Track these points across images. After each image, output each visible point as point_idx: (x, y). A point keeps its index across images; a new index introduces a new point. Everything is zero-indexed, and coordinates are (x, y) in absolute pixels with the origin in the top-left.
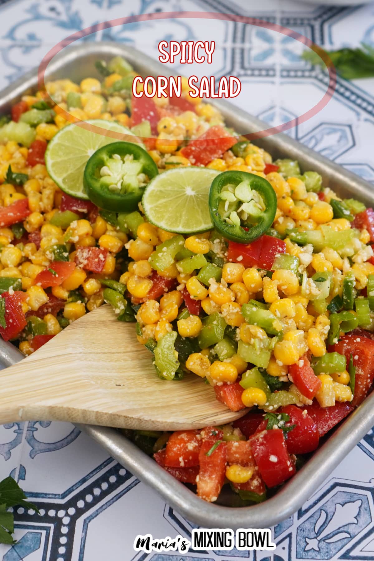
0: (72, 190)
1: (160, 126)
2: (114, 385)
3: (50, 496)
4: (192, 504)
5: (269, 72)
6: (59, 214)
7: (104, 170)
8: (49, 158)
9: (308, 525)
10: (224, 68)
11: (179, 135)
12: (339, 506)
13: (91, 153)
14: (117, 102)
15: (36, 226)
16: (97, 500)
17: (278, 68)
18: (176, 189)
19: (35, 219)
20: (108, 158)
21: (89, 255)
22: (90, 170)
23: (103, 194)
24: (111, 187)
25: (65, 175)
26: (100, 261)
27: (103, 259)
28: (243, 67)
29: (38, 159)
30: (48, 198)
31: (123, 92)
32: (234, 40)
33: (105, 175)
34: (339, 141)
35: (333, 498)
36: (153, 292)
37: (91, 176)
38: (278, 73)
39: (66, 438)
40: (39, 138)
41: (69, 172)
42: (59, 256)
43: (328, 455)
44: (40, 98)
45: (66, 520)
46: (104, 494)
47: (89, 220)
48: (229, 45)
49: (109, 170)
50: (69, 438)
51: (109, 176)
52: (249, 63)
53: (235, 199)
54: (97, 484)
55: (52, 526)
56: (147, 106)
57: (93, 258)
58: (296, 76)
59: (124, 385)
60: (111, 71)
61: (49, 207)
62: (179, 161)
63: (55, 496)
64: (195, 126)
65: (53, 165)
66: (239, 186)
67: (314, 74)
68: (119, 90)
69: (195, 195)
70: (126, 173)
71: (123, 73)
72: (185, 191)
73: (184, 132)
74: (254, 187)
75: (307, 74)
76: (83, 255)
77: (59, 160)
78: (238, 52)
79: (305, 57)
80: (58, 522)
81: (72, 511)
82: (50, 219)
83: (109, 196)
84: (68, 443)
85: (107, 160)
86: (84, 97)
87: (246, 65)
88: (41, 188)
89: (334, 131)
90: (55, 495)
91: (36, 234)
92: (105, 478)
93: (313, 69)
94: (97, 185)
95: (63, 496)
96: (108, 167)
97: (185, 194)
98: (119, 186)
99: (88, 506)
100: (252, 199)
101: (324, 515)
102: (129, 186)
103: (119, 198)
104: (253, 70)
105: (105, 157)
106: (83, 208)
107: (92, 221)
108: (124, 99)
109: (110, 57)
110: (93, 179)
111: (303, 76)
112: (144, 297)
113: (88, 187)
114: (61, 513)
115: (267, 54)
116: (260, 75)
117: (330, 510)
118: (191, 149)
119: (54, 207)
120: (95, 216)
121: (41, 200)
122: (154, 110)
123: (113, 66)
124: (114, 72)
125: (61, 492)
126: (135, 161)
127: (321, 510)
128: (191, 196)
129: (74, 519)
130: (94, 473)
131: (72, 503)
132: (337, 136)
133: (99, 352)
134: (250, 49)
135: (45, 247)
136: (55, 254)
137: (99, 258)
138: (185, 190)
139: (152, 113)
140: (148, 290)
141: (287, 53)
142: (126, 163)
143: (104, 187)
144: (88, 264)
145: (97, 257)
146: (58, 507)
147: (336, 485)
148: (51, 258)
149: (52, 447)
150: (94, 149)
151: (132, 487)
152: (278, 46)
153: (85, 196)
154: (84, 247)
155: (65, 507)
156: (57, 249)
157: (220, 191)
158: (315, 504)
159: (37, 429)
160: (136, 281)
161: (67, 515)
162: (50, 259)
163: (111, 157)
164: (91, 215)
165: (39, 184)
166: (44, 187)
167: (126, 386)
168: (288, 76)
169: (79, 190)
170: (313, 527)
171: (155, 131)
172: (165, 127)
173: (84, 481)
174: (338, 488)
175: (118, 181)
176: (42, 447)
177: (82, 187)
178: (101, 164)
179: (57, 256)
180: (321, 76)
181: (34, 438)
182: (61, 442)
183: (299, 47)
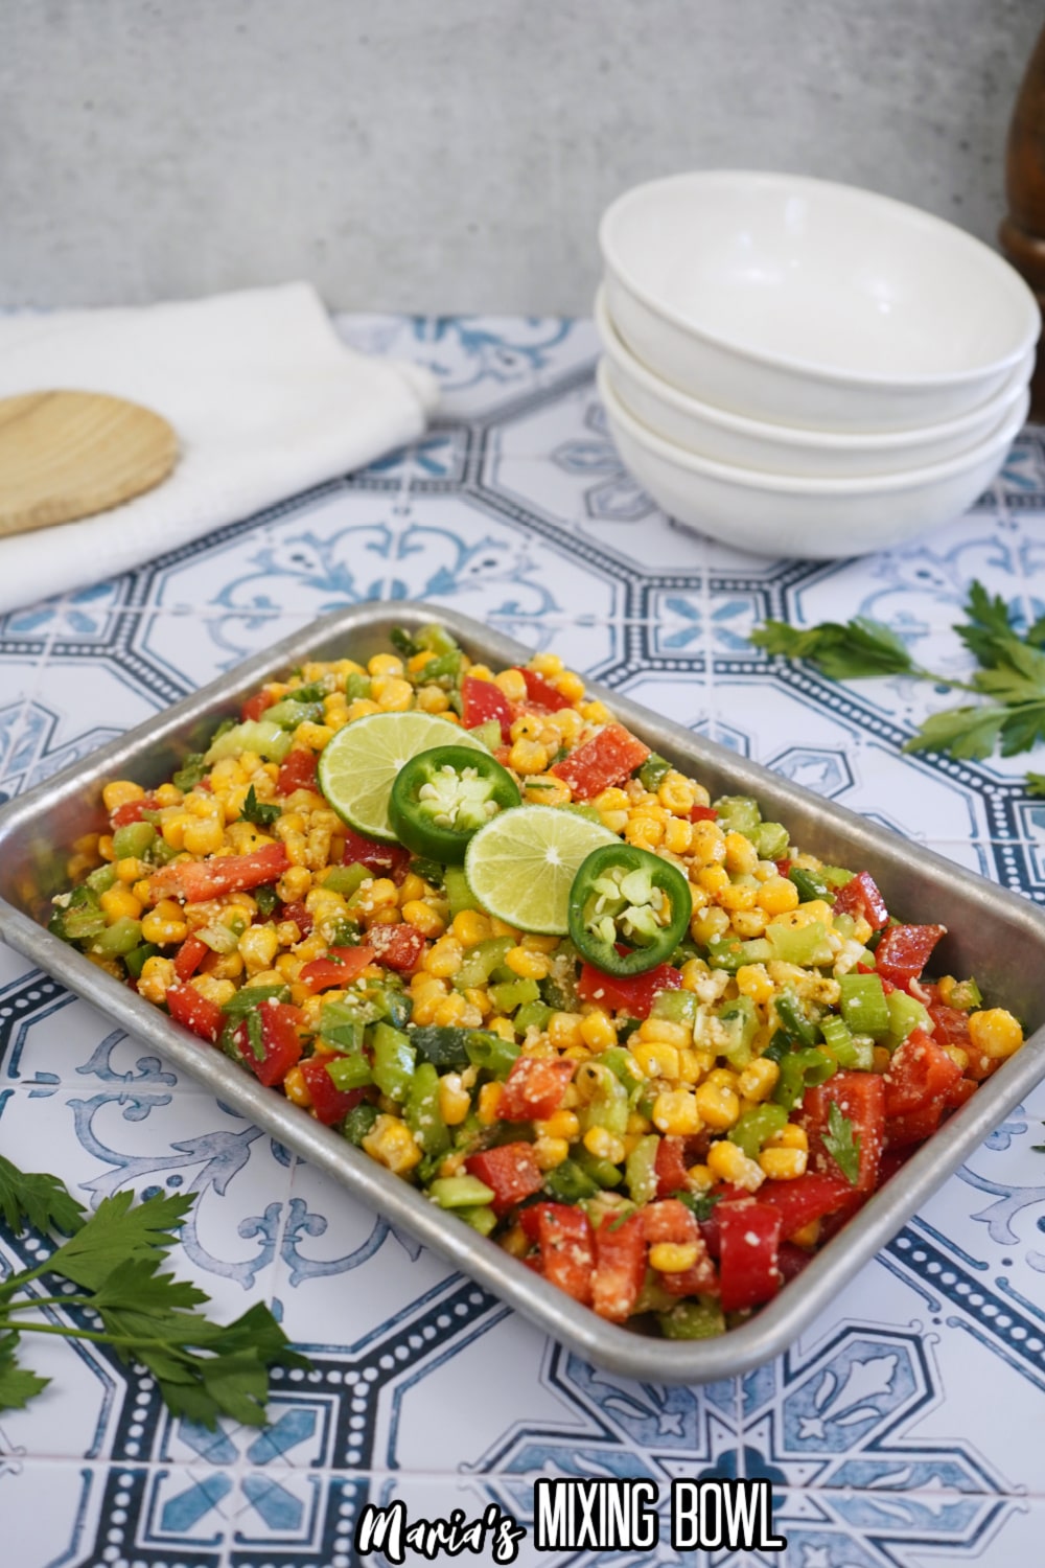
0: (367, 824)
1: (516, 729)
3: (331, 1349)
4: (601, 1335)
5: (693, 664)
6: (340, 870)
7: (426, 789)
8: (327, 774)
9: (802, 1397)
10: (613, 657)
11: (551, 742)
12: (857, 1366)
13: (399, 764)
14: (433, 694)
15: (299, 891)
16: (415, 1356)
17: (709, 659)
18: (531, 844)
19: (296, 876)
20: (433, 770)
21: (394, 937)
22: (402, 787)
23: (425, 829)
24: (437, 818)
25: (354, 799)
26: (411, 946)
27: (418, 946)
28: (645, 655)
29: (298, 781)
30: (321, 843)
31: (444, 678)
32: (628, 612)
33: (427, 798)
34: (824, 777)
35: (846, 1352)
37: (403, 798)
38: (709, 666)
39: (355, 1253)
40: (300, 747)
41: (363, 794)
42: (345, 936)
43: (840, 1255)
44: (295, 684)
45: (362, 1390)
46: (429, 1346)
47: (394, 880)
48: (620, 620)
49: (435, 789)
50: (361, 1255)
51: (435, 799)
52: (657, 650)
53: (617, 896)
54: (416, 1329)
55: (336, 1399)
56: (491, 697)
57: (399, 941)
58: (742, 672)
60: (419, 647)
61: (322, 860)
62: (550, 783)
63: (339, 1349)
64: (577, 732)
65: (334, 782)
66: (632, 874)
67: (773, 669)
68: (438, 675)
69: (558, 866)
70: (465, 797)
71: (440, 649)
72: (545, 853)
73: (560, 739)
74: (657, 881)
75: (761, 668)
76: (382, 940)
77: (345, 773)
78: (635, 631)
79: (757, 640)
80: (347, 1392)
81: (371, 1374)
82: (322, 881)
83: (435, 832)
84: (359, 1262)
85: (432, 773)
86: (377, 682)
87: (652, 652)
88: (307, 828)
89: (815, 761)
90: (340, 1347)
91: (298, 906)
92: (430, 1319)
93: (771, 660)
94: (413, 814)
95: (355, 1348)
96: (433, 784)
97: (545, 858)
98: (452, 819)
99: (401, 1366)
100: (649, 903)
101: (830, 1380)
102: (469, 818)
103: (451, 836)
104: (664, 661)
105: (428, 768)
106: (386, 858)
107: (399, 882)
108: (447, 690)
109: (415, 627)
110: (406, 802)
111: (754, 672)
113: (396, 817)
114: (352, 1378)
115: (686, 636)
116: (677, 669)
117: (841, 1371)
118: (570, 764)
119: (330, 861)
120: (403, 874)
121: (307, 846)
122: (503, 704)
123: (422, 638)
124: (423, 649)
125: (350, 1341)
126: (481, 778)
127: (824, 1370)
128: (552, 865)
129: (375, 1387)
130: (409, 1311)
131: (372, 1360)
132: (820, 769)
134: (657, 628)
135: (323, 916)
136: (337, 932)
137: (411, 943)
138: (545, 850)
139: (500, 710)
141: (723, 634)
142: (464, 781)
143: (427, 817)
144: (390, 951)
145: (408, 939)
146: (345, 1368)
147: (849, 1330)
148: (330, 937)
149: (330, 1267)
150: (405, 758)
151: (480, 1335)
152: (707, 624)
153: (391, 835)
154: (385, 925)
155: (359, 1367)
156: (343, 925)
157: (596, 875)
158: (814, 1361)
159: (300, 1239)
161: (362, 1380)
162: (328, 939)
163: (438, 769)
164: (397, 873)
165: (302, 820)
166: (311, 828)
168: (728, 672)
169: (379, 824)
170: (811, 1400)
171: (507, 739)
172: (525, 730)
173: (391, 1323)
174: (853, 1336)
175: (451, 810)
176: (312, 1268)
177: (385, 820)
178: (421, 780)
179: (341, 934)
180: (786, 673)
181: (297, 1254)
182: (346, 1261)
183: (745, 623)
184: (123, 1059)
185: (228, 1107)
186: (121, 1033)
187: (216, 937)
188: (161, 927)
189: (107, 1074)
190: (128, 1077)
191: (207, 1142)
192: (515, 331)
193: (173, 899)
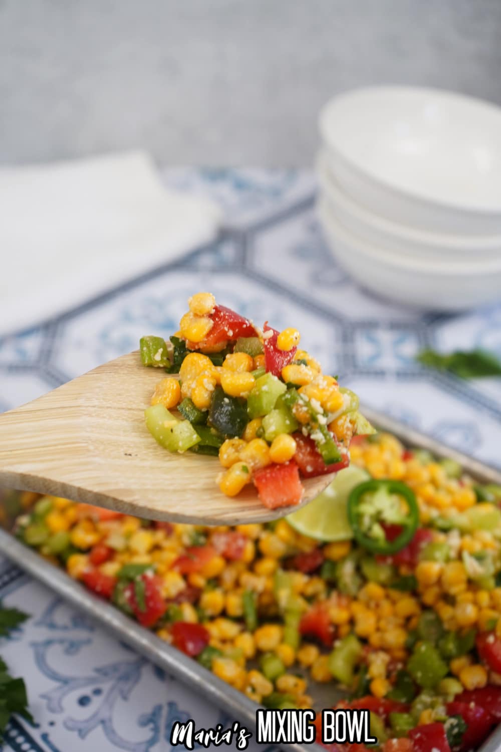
2: (123, 454)
21: (228, 541)
36: (212, 336)
42: (196, 540)
57: (231, 544)
59: (136, 455)
76: (220, 543)
112: (200, 342)
133: (124, 407)
135: (183, 530)
136: (191, 539)
140: (205, 332)
144: (226, 550)
152: (387, 349)
154: (222, 534)
156: (195, 535)
160: (192, 319)
162: (185, 543)
167: (139, 456)
179: (193, 539)
183: (410, 348)
184: (61, 617)
185: (127, 645)
186: (59, 600)
187: (115, 541)
188: (84, 537)
189: (52, 626)
190: (65, 628)
191: (115, 667)
192: (259, 177)
193: (90, 520)
